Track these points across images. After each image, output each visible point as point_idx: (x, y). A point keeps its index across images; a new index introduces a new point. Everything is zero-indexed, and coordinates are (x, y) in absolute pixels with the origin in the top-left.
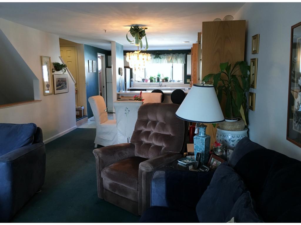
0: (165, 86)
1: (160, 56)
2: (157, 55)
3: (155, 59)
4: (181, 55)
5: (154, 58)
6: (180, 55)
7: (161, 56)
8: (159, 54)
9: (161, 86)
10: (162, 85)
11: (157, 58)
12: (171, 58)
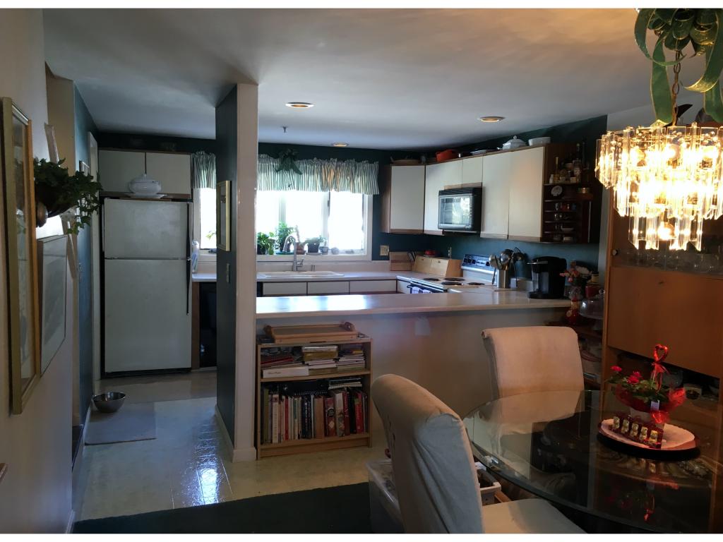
0: (313, 268)
1: (297, 163)
2: (288, 160)
3: (278, 176)
4: (365, 165)
5: (277, 171)
6: (361, 164)
7: (301, 165)
8: (294, 158)
9: (297, 267)
10: (304, 264)
11: (287, 170)
12: (333, 174)
